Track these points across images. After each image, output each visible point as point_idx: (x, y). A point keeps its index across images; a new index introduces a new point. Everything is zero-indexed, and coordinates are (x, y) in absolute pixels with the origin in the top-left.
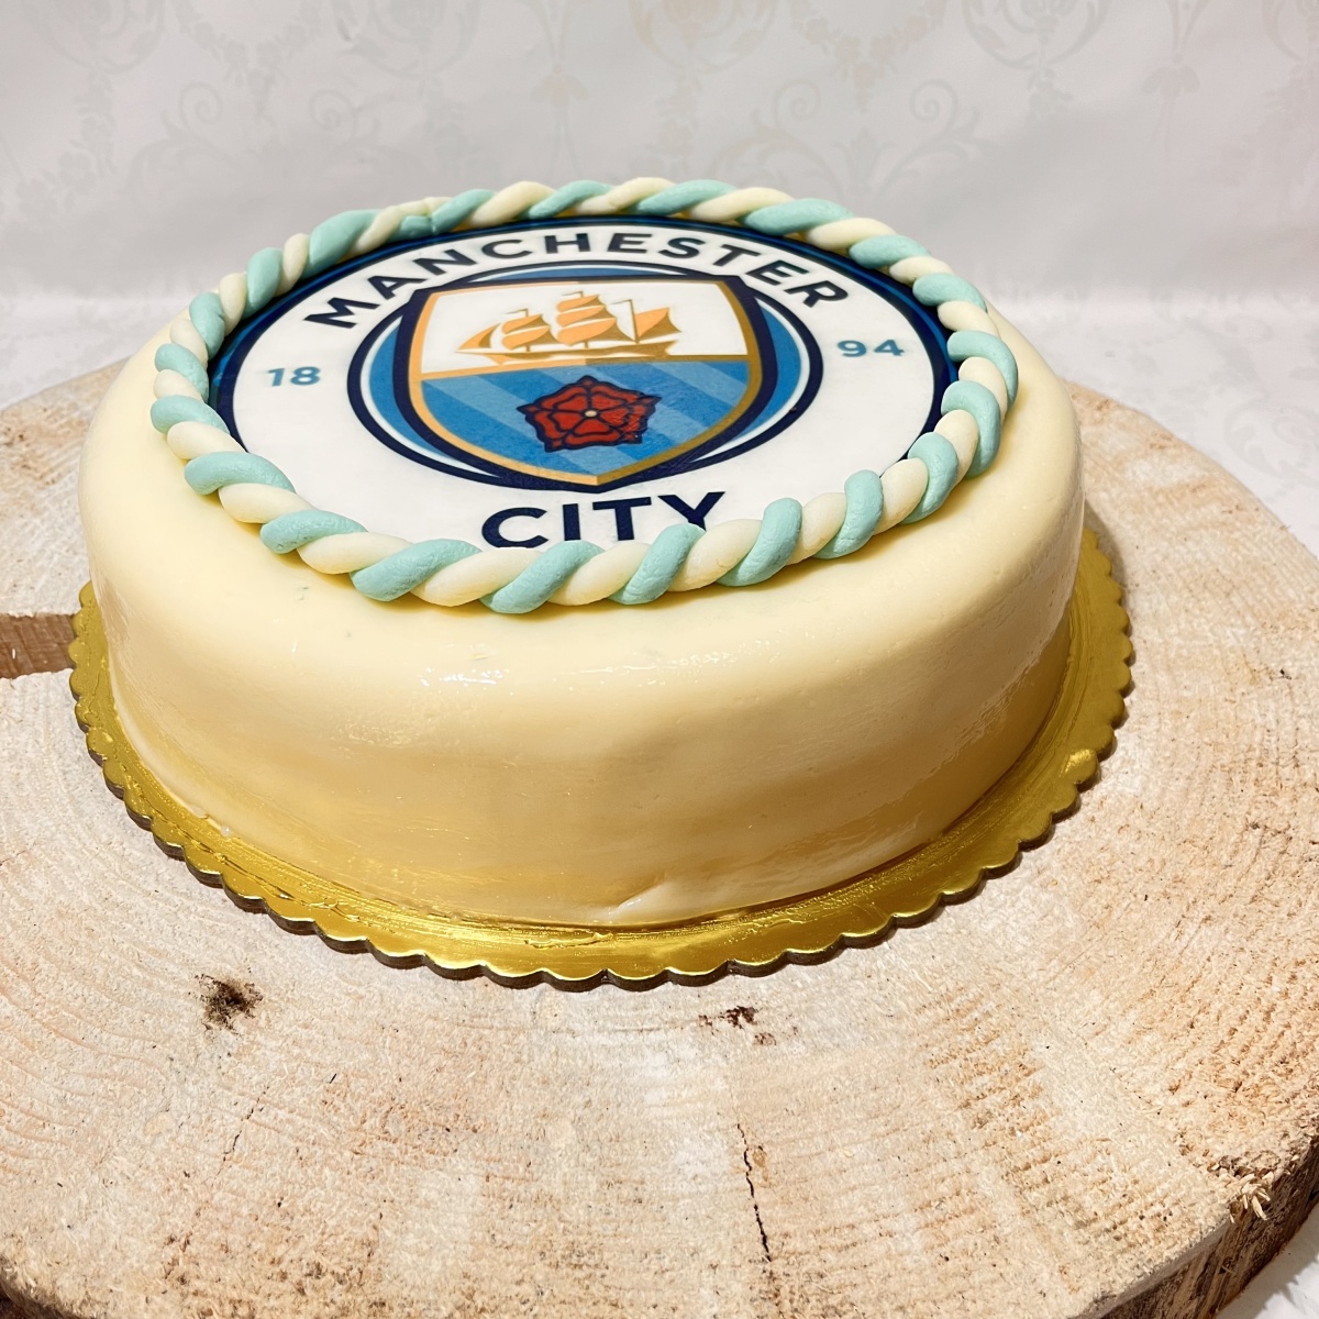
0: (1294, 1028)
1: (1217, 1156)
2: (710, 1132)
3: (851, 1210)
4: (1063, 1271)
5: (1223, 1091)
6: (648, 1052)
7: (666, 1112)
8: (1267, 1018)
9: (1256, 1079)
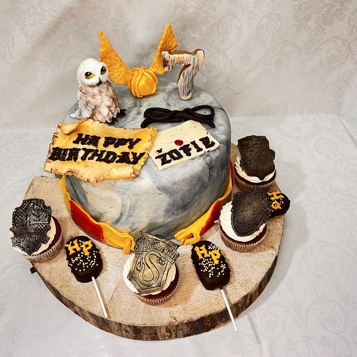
0: (199, 305)
1: (173, 316)
2: (115, 283)
3: (124, 300)
4: (142, 319)
5: (182, 308)
6: (114, 269)
7: (111, 278)
8: (197, 302)
9: (188, 309)
